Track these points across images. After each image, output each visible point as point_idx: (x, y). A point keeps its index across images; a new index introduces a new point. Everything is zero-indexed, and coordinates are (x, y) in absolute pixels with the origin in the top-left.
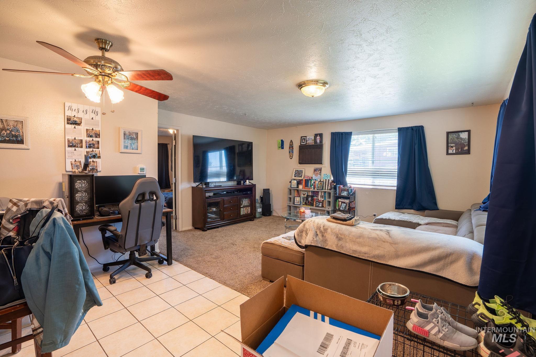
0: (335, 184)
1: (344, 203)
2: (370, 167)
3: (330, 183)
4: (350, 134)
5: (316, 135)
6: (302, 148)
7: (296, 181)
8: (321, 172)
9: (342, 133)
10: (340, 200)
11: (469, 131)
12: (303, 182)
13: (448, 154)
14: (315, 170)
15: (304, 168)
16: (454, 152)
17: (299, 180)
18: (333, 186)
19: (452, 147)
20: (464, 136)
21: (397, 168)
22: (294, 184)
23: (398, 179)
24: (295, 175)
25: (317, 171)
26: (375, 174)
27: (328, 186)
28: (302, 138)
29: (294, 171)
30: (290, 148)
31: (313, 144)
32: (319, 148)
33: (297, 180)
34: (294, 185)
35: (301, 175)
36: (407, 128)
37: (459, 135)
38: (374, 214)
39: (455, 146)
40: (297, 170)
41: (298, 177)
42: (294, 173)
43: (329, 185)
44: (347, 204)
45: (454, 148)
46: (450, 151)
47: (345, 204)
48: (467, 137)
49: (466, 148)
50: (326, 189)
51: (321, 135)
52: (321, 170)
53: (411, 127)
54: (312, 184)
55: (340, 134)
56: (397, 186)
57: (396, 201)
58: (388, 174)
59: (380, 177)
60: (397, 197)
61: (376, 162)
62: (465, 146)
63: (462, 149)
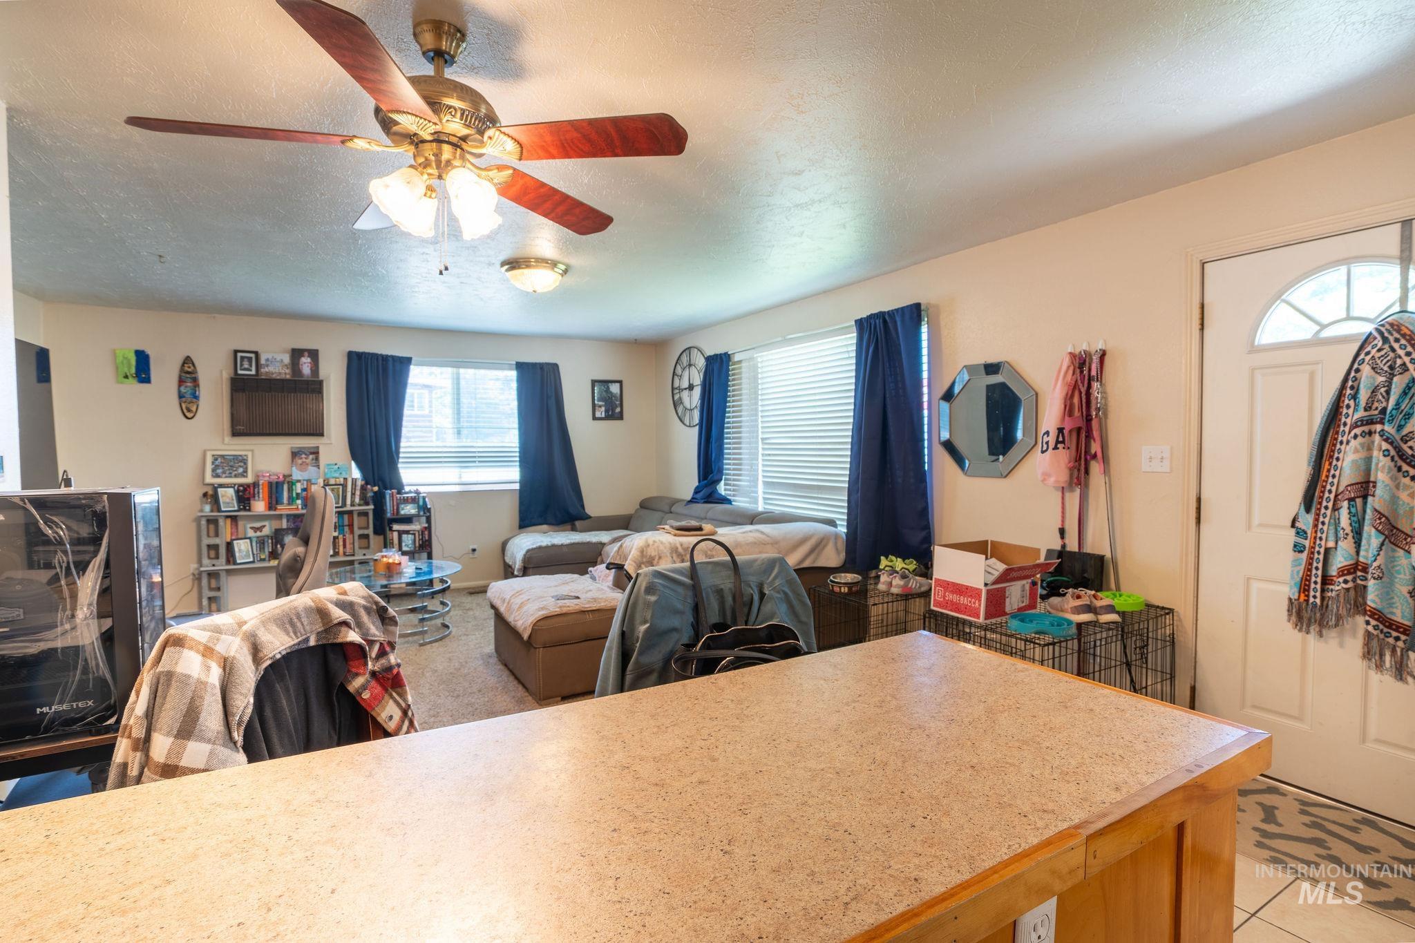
0: (376, 489)
1: (407, 532)
2: (451, 442)
3: (358, 488)
4: (407, 361)
5: (296, 354)
6: (239, 385)
7: (231, 492)
8: (317, 459)
9: (385, 358)
10: (396, 527)
11: (620, 382)
12: (258, 493)
13: (595, 418)
14: (295, 454)
15: (247, 447)
16: (603, 416)
17: (240, 485)
18: (370, 494)
19: (600, 406)
21: (517, 445)
22: (228, 500)
23: (520, 466)
24: (213, 470)
25: (303, 456)
26: (465, 459)
27: (353, 494)
28: (239, 355)
29: (209, 460)
30: (181, 382)
31: (288, 377)
32: (313, 391)
33: (234, 487)
34: (228, 503)
35: (241, 470)
36: (534, 365)
37: (608, 388)
38: (472, 547)
39: (605, 406)
40: (222, 456)
41: (231, 477)
42: (209, 467)
43: (358, 493)
44: (414, 534)
45: (603, 409)
46: (598, 414)
47: (410, 536)
48: (619, 392)
49: (618, 410)
50: (349, 502)
51: (314, 354)
52: (317, 453)
53: (540, 364)
54: (298, 494)
55: (380, 358)
56: (521, 482)
57: (521, 512)
58: (494, 458)
59: (477, 464)
60: (521, 503)
61: (464, 432)
62: (617, 407)
63: (613, 410)
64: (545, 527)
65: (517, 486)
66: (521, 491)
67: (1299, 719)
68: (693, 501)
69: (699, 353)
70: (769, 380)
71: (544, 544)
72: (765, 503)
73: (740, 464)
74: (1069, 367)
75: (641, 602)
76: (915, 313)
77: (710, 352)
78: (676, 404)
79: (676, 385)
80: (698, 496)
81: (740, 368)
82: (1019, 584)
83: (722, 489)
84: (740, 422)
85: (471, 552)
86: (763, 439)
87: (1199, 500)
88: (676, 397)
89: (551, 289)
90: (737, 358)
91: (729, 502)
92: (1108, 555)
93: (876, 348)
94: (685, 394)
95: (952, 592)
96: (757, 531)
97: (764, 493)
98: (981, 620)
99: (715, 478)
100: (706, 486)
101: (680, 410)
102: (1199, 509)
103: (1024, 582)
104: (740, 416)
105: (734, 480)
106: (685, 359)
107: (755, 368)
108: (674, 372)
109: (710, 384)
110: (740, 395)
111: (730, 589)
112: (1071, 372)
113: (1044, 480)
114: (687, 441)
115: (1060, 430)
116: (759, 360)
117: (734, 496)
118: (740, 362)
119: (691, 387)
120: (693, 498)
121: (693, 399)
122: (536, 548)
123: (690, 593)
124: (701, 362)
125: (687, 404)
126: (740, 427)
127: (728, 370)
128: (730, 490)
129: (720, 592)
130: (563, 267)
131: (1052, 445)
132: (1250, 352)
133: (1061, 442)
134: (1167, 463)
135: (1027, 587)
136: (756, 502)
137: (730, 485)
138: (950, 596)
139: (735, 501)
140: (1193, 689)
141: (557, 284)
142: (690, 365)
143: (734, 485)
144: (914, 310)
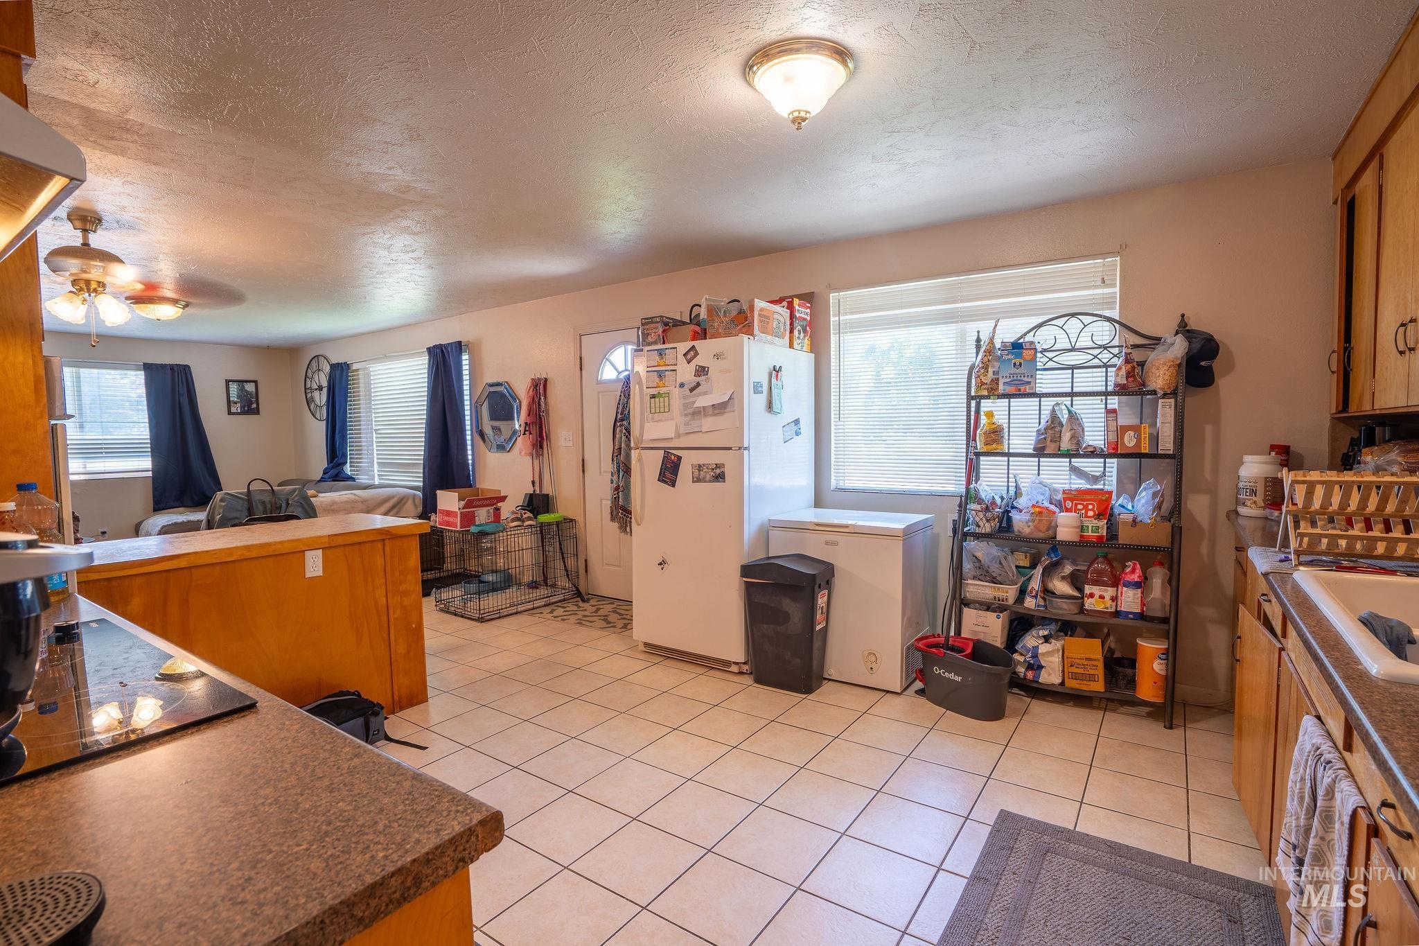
11: (256, 382)
13: (230, 413)
16: (239, 411)
19: (236, 403)
20: (250, 387)
21: (149, 437)
23: (152, 456)
36: (163, 366)
37: (243, 386)
38: (101, 530)
39: (241, 402)
45: (239, 405)
46: (233, 410)
48: (254, 391)
53: (169, 366)
56: (153, 470)
57: (154, 497)
58: (126, 450)
59: (104, 455)
60: (155, 489)
61: (87, 425)
62: (252, 403)
63: (249, 406)
64: (181, 509)
65: (150, 474)
66: (154, 478)
67: (620, 566)
68: (322, 480)
69: (325, 361)
70: (379, 385)
71: (180, 521)
72: (380, 479)
73: (361, 450)
74: (530, 387)
75: (218, 505)
76: (459, 347)
77: (334, 361)
78: (309, 401)
79: (308, 386)
80: (326, 476)
81: (358, 375)
82: (485, 509)
83: (348, 469)
84: (359, 417)
85: (100, 534)
86: (376, 430)
87: (583, 460)
88: (309, 395)
89: (173, 318)
90: (355, 367)
91: (354, 479)
92: (551, 494)
93: (437, 368)
94: (316, 394)
95: (446, 516)
96: (352, 493)
97: (378, 471)
98: (458, 529)
99: (341, 461)
100: (333, 468)
101: (312, 406)
102: (583, 465)
103: (489, 508)
104: (359, 413)
105: (357, 463)
106: (314, 364)
107: (369, 375)
108: (306, 375)
109: (333, 386)
110: (359, 396)
111: (269, 501)
112: (532, 390)
113: (520, 453)
114: (317, 431)
115: (526, 423)
116: (371, 369)
117: (357, 475)
118: (357, 370)
119: (320, 388)
120: (322, 478)
121: (321, 398)
122: (172, 524)
123: (246, 503)
124: (327, 368)
125: (318, 402)
126: (360, 421)
127: (348, 376)
128: (354, 471)
129: (263, 503)
130: (183, 303)
131: (522, 432)
132: (597, 384)
133: (527, 431)
134: (571, 442)
135: (492, 511)
136: (373, 479)
137: (354, 466)
138: (446, 518)
139: (358, 479)
140: (586, 561)
141: (180, 315)
142: (319, 370)
143: (357, 467)
144: (457, 345)
